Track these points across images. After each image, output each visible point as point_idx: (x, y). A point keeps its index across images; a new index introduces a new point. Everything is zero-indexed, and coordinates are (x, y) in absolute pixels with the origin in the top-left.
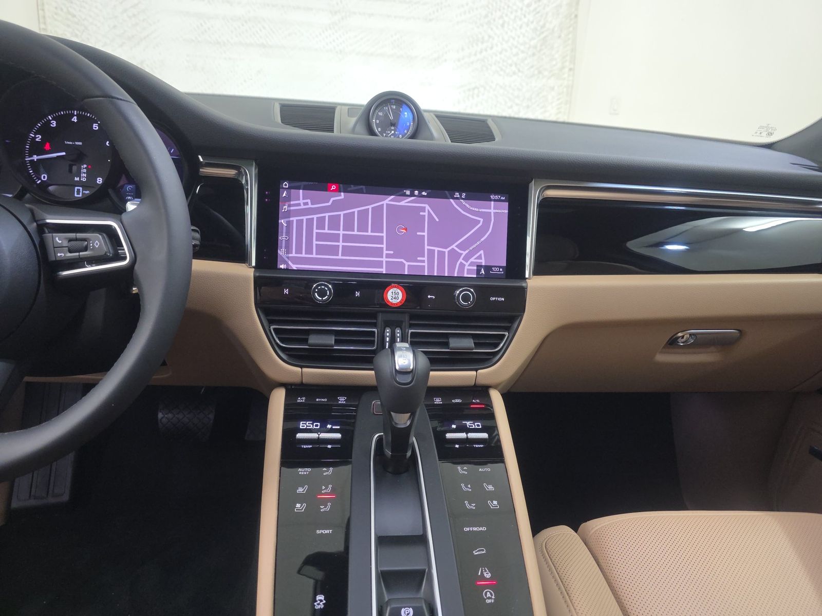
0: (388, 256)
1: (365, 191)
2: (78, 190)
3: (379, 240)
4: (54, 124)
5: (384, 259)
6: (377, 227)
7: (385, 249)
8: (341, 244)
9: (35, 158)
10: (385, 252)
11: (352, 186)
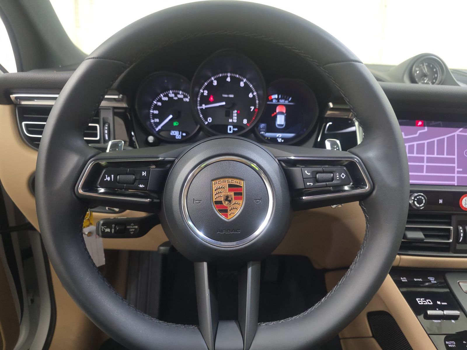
0: (459, 172)
1: (442, 125)
2: (230, 128)
3: (452, 161)
4: (215, 83)
5: (456, 175)
6: (451, 152)
7: (456, 167)
8: (425, 164)
9: (204, 106)
10: (456, 170)
11: (433, 122)
